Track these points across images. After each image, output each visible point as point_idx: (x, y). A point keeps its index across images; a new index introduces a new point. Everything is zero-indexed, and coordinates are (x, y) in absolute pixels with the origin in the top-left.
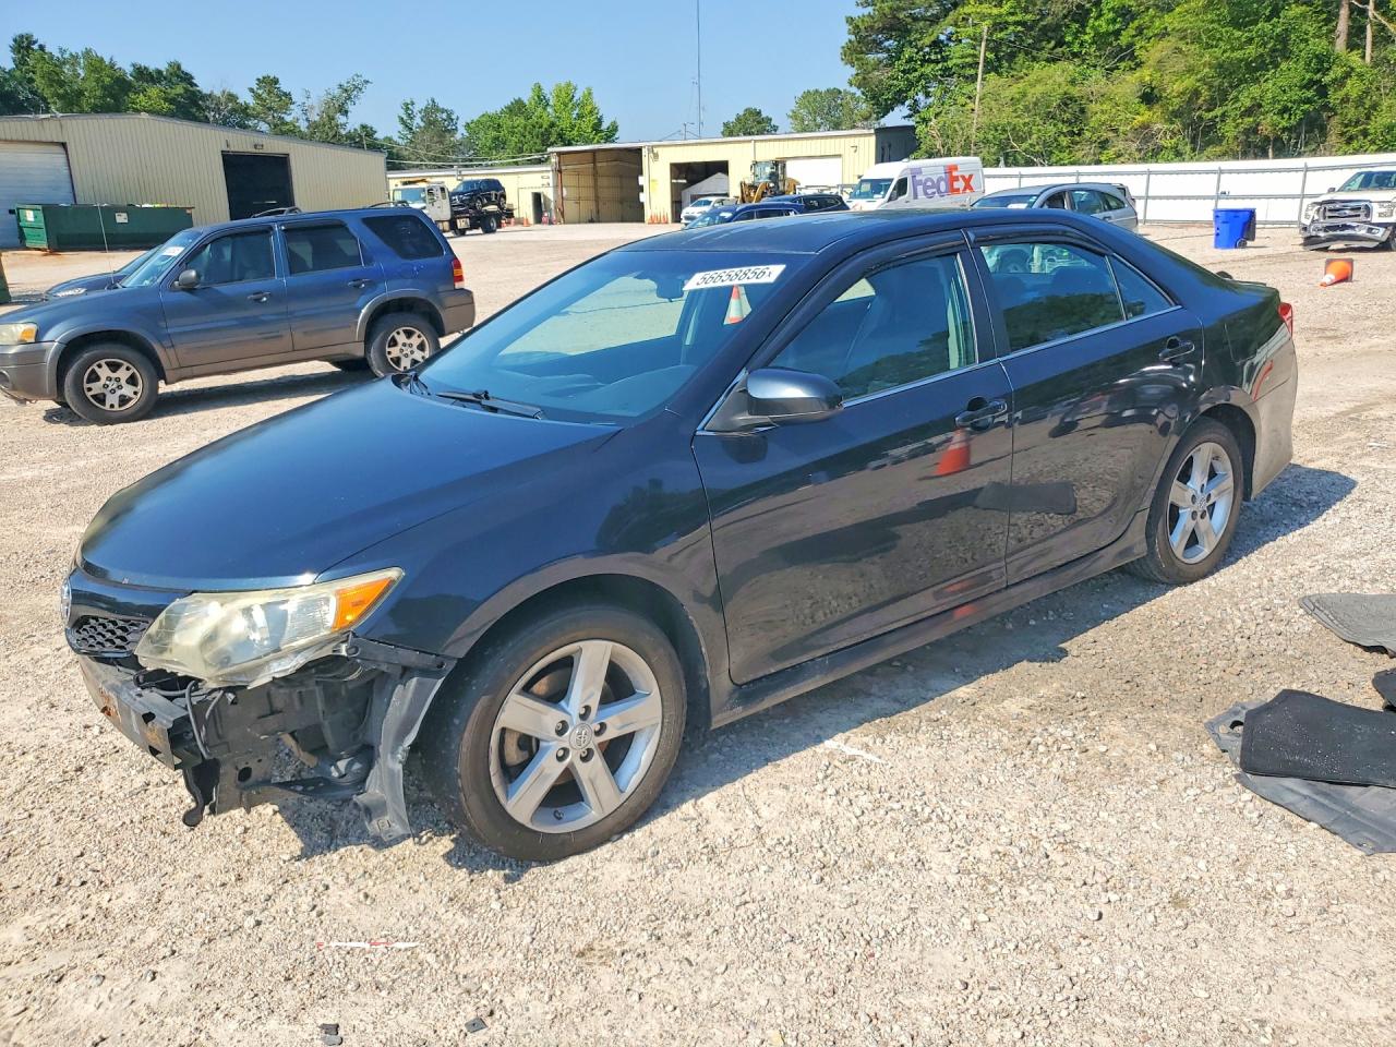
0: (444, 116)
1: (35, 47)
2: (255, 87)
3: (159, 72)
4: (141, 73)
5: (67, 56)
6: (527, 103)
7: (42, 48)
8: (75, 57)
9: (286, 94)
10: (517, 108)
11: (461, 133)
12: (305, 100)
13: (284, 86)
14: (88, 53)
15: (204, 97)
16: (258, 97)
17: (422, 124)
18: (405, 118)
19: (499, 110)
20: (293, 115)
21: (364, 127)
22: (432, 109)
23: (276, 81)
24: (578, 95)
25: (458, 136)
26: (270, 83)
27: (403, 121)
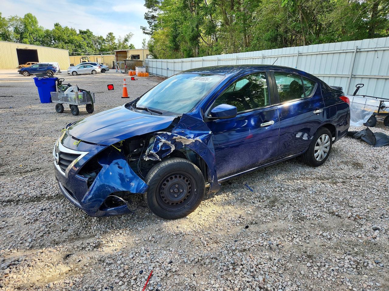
3: (84, 31)
4: (81, 32)
8: (68, 29)
13: (114, 35)
18: (144, 42)
20: (116, 41)
21: (131, 45)
26: (110, 34)
27: (143, 43)
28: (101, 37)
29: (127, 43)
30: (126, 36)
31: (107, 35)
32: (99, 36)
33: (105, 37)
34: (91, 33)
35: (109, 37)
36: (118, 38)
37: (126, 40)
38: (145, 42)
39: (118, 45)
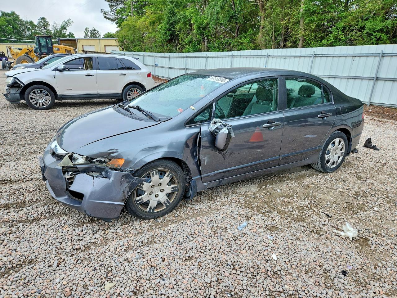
13: (46, 20)
17: (90, 35)
19: (115, 33)
20: (50, 28)
21: (70, 33)
22: (94, 30)
26: (43, 19)
27: (85, 33)
28: (31, 22)
29: (65, 30)
30: (64, 23)
31: (39, 20)
32: (28, 21)
33: (36, 23)
34: (17, 16)
35: (41, 22)
36: (53, 25)
37: (64, 28)
38: (87, 32)
39: (53, 32)
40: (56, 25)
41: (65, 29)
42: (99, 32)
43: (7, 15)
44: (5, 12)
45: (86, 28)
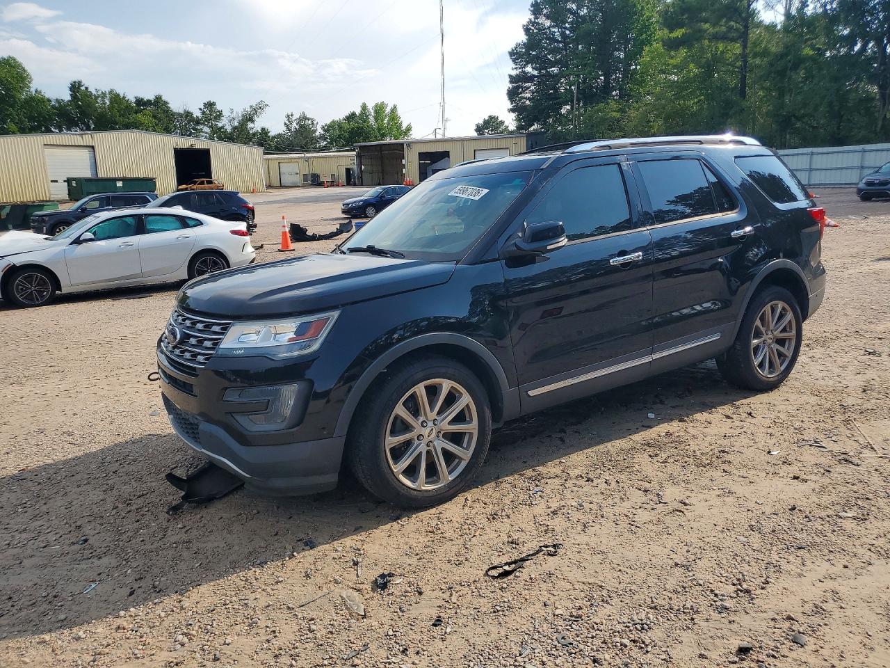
0: (310, 122)
1: (83, 88)
2: (202, 108)
3: (149, 101)
4: (140, 102)
5: (100, 93)
6: (357, 114)
7: (87, 88)
8: (104, 94)
9: (219, 111)
10: (352, 117)
11: (319, 131)
12: (230, 114)
13: (219, 107)
14: (111, 92)
15: (173, 114)
16: (203, 113)
17: (297, 127)
19: (341, 118)
21: (263, 129)
22: (304, 118)
23: (214, 104)
24: (388, 110)
25: (317, 134)
26: (210, 105)
28: (188, 114)
31: (200, 109)
34: (167, 103)
37: (248, 119)
40: (234, 115)
41: (253, 121)
42: (315, 123)
43: (149, 103)
44: (142, 99)
45: (288, 116)
